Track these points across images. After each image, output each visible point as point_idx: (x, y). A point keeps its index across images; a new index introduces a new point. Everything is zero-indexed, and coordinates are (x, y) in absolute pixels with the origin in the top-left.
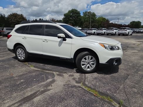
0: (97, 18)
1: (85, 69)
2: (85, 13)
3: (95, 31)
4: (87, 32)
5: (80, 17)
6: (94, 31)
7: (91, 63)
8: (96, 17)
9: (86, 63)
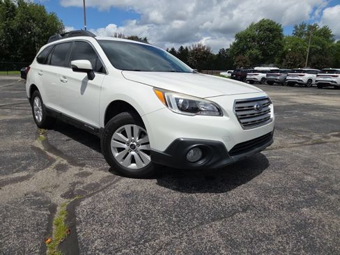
0: (336, 42)
1: (121, 163)
2: (300, 30)
3: (313, 76)
4: (287, 78)
5: (281, 39)
6: (307, 76)
7: (141, 147)
8: (333, 40)
9: (125, 146)
